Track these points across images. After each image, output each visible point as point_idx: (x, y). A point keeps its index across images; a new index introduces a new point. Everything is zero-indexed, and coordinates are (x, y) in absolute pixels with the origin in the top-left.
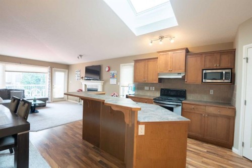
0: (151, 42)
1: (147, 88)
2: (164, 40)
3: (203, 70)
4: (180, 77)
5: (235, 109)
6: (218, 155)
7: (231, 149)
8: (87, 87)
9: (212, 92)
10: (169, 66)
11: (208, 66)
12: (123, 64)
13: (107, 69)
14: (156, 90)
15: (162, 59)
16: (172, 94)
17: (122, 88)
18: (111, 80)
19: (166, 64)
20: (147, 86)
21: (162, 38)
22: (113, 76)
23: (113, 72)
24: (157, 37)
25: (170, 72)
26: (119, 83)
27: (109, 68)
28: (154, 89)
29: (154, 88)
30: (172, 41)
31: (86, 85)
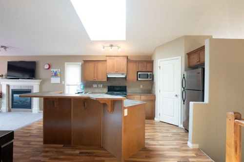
0: (104, 48)
1: (95, 86)
2: (113, 48)
3: (138, 72)
4: (124, 76)
5: (155, 96)
6: (150, 124)
7: (154, 119)
8: (11, 88)
9: (141, 86)
10: (116, 68)
11: (140, 70)
12: (68, 63)
13: (47, 67)
14: (104, 87)
15: (110, 62)
16: (117, 89)
17: (67, 87)
18: (52, 78)
19: (113, 66)
20: (95, 84)
21: (112, 46)
22: (56, 75)
23: (55, 70)
24: (108, 45)
25: (117, 73)
26: (63, 82)
27: (49, 65)
28: (101, 87)
29: (101, 85)
30: (120, 50)
31: (8, 86)
